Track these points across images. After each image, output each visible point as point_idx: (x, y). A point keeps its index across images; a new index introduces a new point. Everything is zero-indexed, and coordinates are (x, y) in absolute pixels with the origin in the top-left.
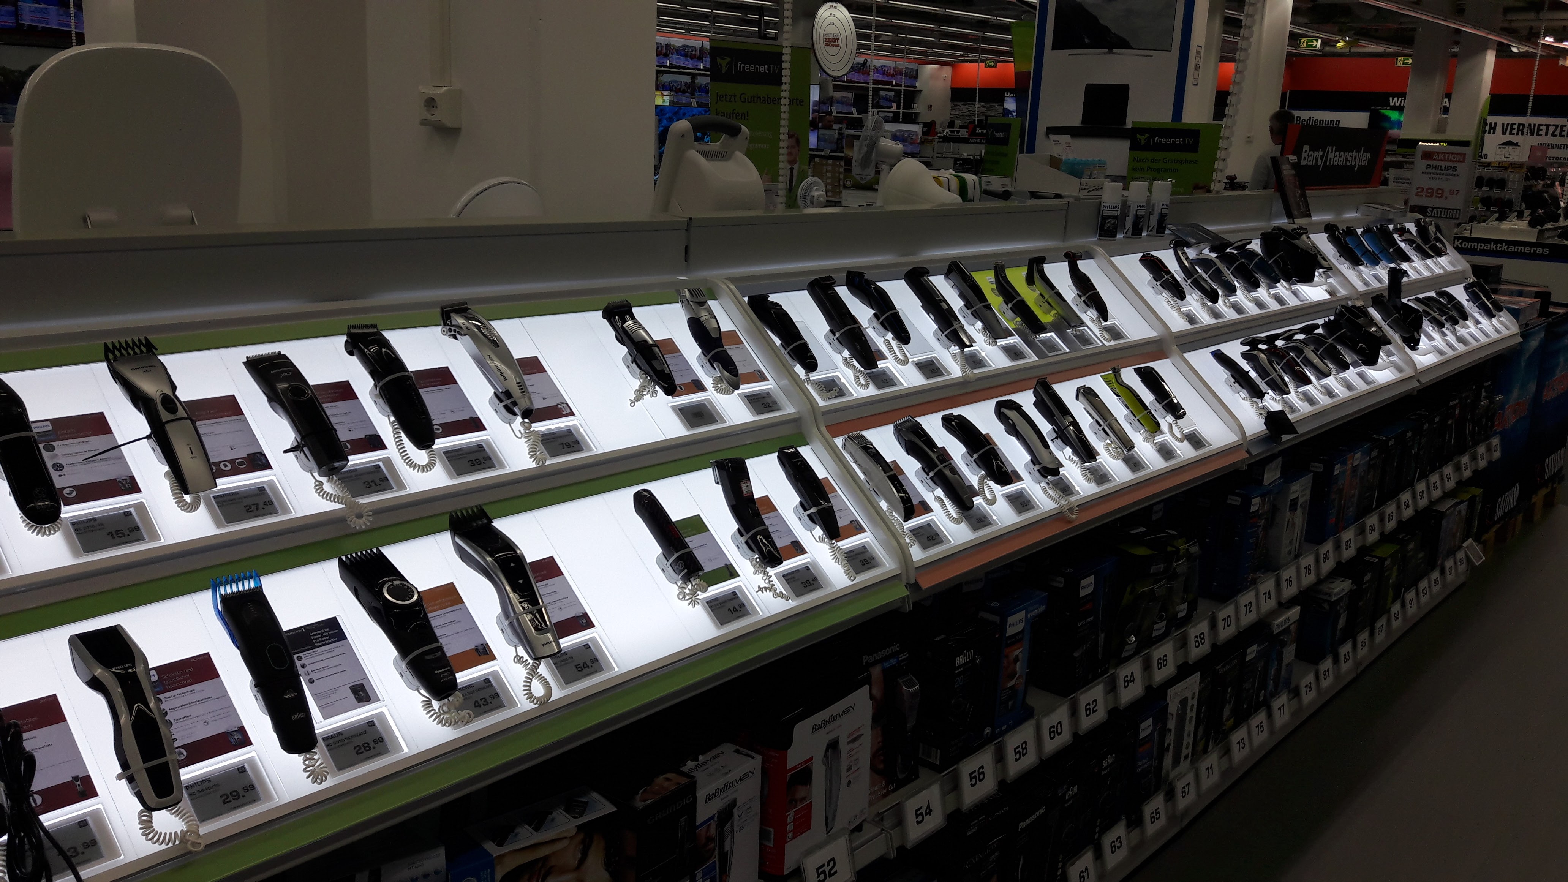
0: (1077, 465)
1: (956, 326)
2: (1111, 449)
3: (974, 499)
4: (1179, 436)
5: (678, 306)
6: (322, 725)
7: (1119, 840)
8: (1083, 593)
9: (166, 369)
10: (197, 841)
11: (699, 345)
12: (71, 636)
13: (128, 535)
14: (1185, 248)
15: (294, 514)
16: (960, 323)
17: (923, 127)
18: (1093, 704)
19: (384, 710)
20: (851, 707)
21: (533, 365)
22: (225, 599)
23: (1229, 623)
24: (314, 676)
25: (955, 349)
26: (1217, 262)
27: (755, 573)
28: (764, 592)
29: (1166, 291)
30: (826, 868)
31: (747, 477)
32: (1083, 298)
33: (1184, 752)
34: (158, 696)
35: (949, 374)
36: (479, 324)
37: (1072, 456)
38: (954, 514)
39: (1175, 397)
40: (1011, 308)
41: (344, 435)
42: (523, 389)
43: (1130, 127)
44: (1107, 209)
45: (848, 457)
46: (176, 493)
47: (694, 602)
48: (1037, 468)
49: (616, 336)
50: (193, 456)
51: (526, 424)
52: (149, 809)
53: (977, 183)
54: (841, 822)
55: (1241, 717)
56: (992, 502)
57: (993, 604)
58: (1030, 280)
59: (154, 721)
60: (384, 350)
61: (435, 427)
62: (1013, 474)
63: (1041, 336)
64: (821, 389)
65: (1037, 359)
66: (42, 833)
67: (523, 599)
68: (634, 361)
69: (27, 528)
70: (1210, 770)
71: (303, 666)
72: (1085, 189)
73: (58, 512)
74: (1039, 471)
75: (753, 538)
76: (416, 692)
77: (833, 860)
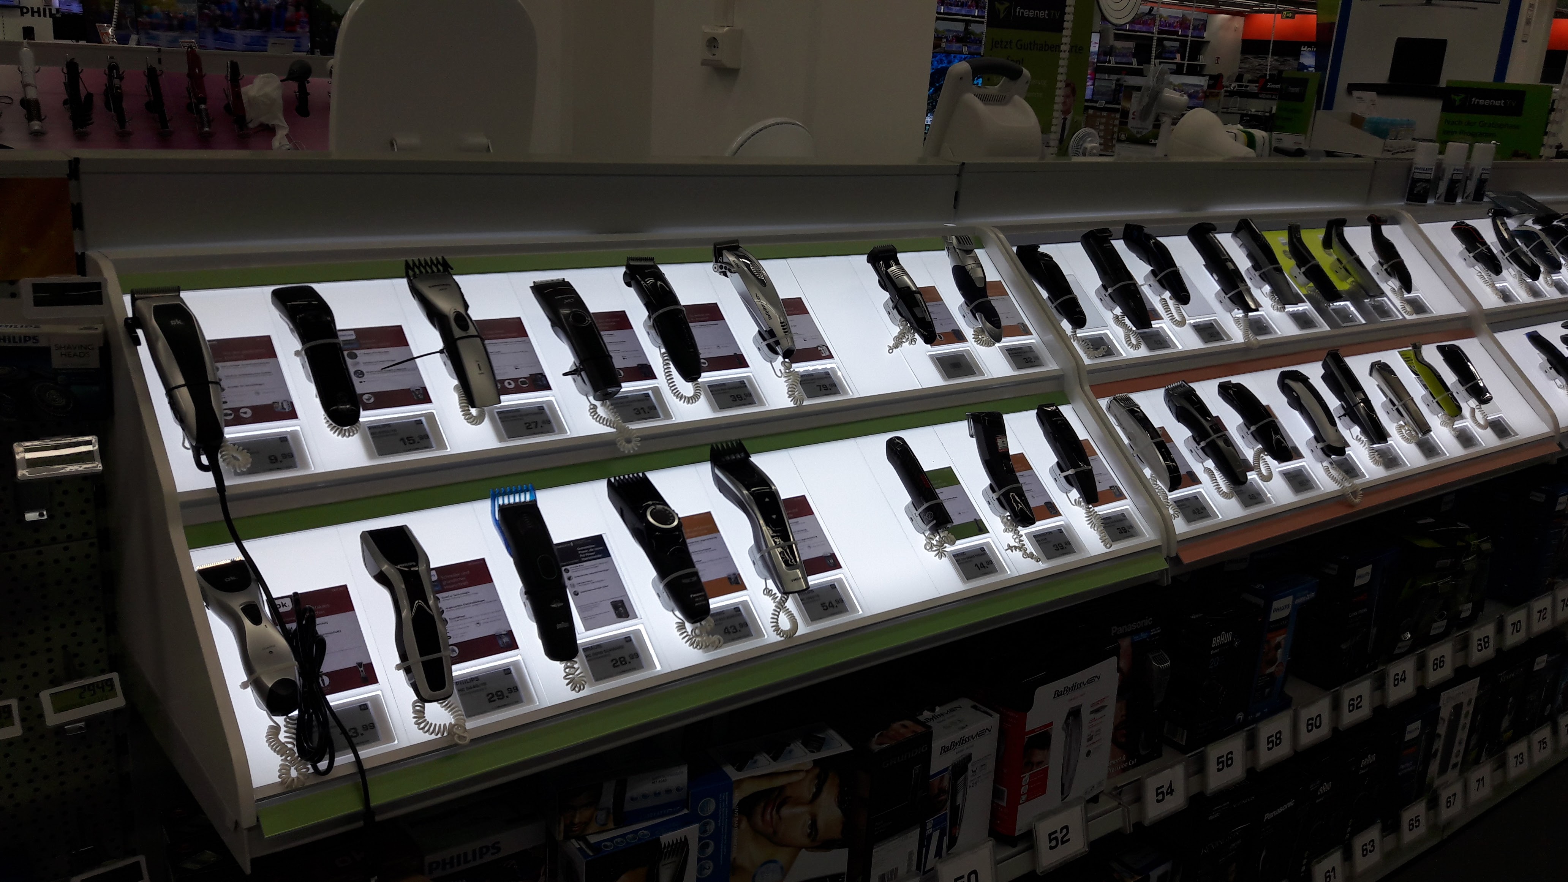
0: (1365, 445)
1: (1242, 288)
2: (1404, 431)
3: (1248, 474)
4: (1482, 422)
5: (944, 253)
6: (584, 636)
7: (1372, 843)
8: (1358, 583)
9: (460, 288)
10: (462, 734)
11: (962, 294)
12: (363, 532)
13: (418, 442)
14: (1505, 218)
15: (570, 434)
16: (1247, 285)
17: (1210, 79)
18: (1357, 700)
19: (641, 627)
20: (1097, 677)
21: (796, 306)
22: (503, 509)
23: (1518, 629)
24: (579, 589)
25: (1239, 314)
26: (1542, 235)
27: (1005, 531)
28: (1014, 551)
29: (1480, 264)
30: (1060, 836)
31: (1003, 433)
32: (1385, 267)
33: (1453, 760)
34: (437, 595)
35: (1230, 339)
36: (749, 263)
37: (1360, 436)
38: (1224, 488)
39: (1482, 380)
40: (1303, 273)
41: (618, 363)
42: (786, 329)
43: (1444, 86)
44: (1418, 171)
45: (1112, 420)
46: (463, 406)
47: (941, 553)
48: (1320, 445)
49: (879, 281)
50: (480, 372)
51: (786, 364)
52: (423, 699)
53: (1267, 140)
54: (1078, 790)
55: (1522, 730)
56: (1268, 478)
57: (1258, 587)
58: (1327, 244)
59: (432, 617)
60: (659, 283)
61: (702, 361)
62: (1293, 450)
63: (1335, 304)
64: (1087, 347)
65: (1328, 329)
66: (328, 712)
67: (775, 534)
68: (895, 307)
69: (329, 429)
70: (1481, 783)
71: (569, 579)
72: (1389, 151)
73: (358, 416)
74: (1322, 449)
75: (1006, 495)
76: (671, 613)
77: (1066, 827)
